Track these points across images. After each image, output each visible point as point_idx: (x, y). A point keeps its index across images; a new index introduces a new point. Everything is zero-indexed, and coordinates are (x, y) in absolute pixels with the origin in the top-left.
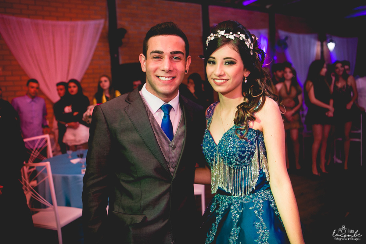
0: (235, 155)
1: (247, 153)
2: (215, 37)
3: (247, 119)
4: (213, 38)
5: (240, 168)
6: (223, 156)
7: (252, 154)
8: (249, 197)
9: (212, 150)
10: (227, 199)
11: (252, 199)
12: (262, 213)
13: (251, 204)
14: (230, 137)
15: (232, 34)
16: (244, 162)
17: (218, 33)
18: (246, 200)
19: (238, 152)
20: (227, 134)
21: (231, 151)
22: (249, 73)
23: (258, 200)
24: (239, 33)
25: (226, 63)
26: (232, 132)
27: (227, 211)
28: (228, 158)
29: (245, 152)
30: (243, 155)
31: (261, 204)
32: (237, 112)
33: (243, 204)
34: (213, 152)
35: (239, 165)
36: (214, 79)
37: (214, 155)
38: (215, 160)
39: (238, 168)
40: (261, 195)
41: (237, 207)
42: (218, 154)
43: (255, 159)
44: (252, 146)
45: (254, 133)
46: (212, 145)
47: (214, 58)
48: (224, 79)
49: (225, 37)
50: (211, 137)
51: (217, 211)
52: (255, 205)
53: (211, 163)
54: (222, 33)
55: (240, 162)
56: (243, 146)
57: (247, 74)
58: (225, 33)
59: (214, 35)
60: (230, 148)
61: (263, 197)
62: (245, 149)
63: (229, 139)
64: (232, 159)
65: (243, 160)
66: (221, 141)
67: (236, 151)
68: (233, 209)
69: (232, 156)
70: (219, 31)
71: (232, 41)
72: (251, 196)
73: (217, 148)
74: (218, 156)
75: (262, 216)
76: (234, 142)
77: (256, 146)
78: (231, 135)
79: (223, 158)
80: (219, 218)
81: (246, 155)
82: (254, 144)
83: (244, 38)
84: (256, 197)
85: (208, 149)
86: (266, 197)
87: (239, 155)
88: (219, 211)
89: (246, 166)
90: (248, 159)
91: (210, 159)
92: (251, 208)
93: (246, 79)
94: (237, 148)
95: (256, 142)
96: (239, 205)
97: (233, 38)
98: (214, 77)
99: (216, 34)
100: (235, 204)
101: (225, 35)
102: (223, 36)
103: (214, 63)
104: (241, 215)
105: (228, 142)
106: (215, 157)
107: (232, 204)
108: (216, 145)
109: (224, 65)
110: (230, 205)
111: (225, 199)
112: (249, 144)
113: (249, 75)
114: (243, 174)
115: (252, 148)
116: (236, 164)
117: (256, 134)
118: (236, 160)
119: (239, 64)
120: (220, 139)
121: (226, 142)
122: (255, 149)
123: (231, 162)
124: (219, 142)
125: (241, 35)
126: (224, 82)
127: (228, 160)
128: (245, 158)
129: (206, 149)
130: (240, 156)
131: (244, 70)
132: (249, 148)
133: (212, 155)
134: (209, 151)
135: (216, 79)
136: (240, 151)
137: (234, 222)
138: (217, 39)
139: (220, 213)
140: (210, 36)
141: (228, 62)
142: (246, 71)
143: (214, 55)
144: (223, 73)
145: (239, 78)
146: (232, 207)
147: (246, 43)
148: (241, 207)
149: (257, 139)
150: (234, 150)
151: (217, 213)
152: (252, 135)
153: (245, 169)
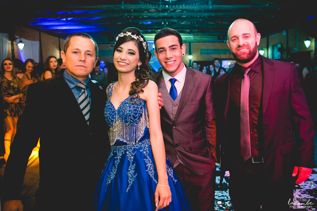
0: (130, 116)
1: (138, 115)
2: (124, 35)
3: (138, 92)
4: (122, 36)
5: (133, 125)
6: (121, 117)
7: (141, 115)
8: (138, 144)
9: (113, 114)
10: (122, 148)
11: (141, 145)
12: (148, 153)
13: (141, 148)
14: (127, 104)
15: (136, 36)
16: (136, 121)
17: (126, 33)
18: (137, 146)
19: (133, 114)
20: (124, 102)
21: (127, 113)
22: (141, 64)
23: (145, 145)
24: (140, 36)
25: (129, 53)
26: (128, 101)
27: (124, 156)
28: (125, 118)
29: (137, 114)
30: (136, 116)
31: (147, 147)
32: (131, 87)
33: (135, 149)
34: (113, 115)
35: (132, 123)
36: (118, 62)
37: (114, 117)
38: (115, 120)
39: (131, 125)
40: (146, 142)
41: (131, 152)
42: (117, 117)
43: (143, 119)
44: (141, 110)
45: (142, 101)
46: (113, 110)
47: (122, 48)
48: (125, 63)
49: (131, 37)
50: (112, 105)
51: (116, 158)
52: (143, 148)
53: (111, 123)
54: (129, 34)
55: (133, 120)
56: (135, 110)
58: (131, 34)
59: (124, 34)
60: (127, 111)
61: (148, 144)
62: (137, 112)
63: (126, 105)
64: (128, 119)
65: (135, 120)
66: (120, 108)
67: (132, 113)
68: (128, 154)
69: (128, 116)
70: (127, 32)
71: (135, 40)
72: (140, 143)
73: (117, 112)
74: (117, 118)
75: (148, 155)
76: (130, 107)
77: (144, 110)
78: (127, 103)
79: (121, 118)
80: (117, 162)
81: (137, 116)
82: (143, 109)
83: (143, 40)
84: (143, 143)
85: (110, 113)
86: (149, 143)
87: (133, 115)
88: (117, 157)
89: (136, 124)
90: (139, 119)
91: (111, 120)
92: (141, 151)
93: (139, 67)
94: (132, 111)
95: (143, 108)
96: (132, 150)
97: (136, 39)
98: (119, 60)
99: (125, 33)
100: (129, 150)
101: (131, 35)
102: (130, 36)
103: (121, 51)
104: (135, 156)
105: (126, 107)
106: (115, 119)
107: (127, 151)
108: (116, 110)
109: (128, 54)
110: (125, 151)
111: (121, 148)
112: (139, 109)
113: (141, 65)
114: (135, 129)
115: (141, 111)
116: (131, 122)
117: (144, 102)
118: (131, 119)
119: (137, 56)
120: (119, 106)
121: (124, 107)
122: (143, 112)
123: (127, 121)
124: (118, 108)
125: (141, 38)
126: (125, 65)
127: (125, 119)
128: (136, 118)
129: (108, 113)
130: (134, 117)
131: (139, 61)
132: (139, 111)
133: (113, 118)
134: (110, 115)
135: (120, 62)
136: (134, 113)
137: (130, 162)
138: (125, 37)
139: (118, 158)
140: (121, 34)
141: (130, 53)
142: (140, 62)
143: (121, 46)
144: (126, 59)
145: (134, 65)
146: (127, 153)
147: (143, 44)
148: (134, 151)
149: (144, 106)
150: (130, 113)
151: (116, 159)
152: (142, 103)
153: (136, 126)
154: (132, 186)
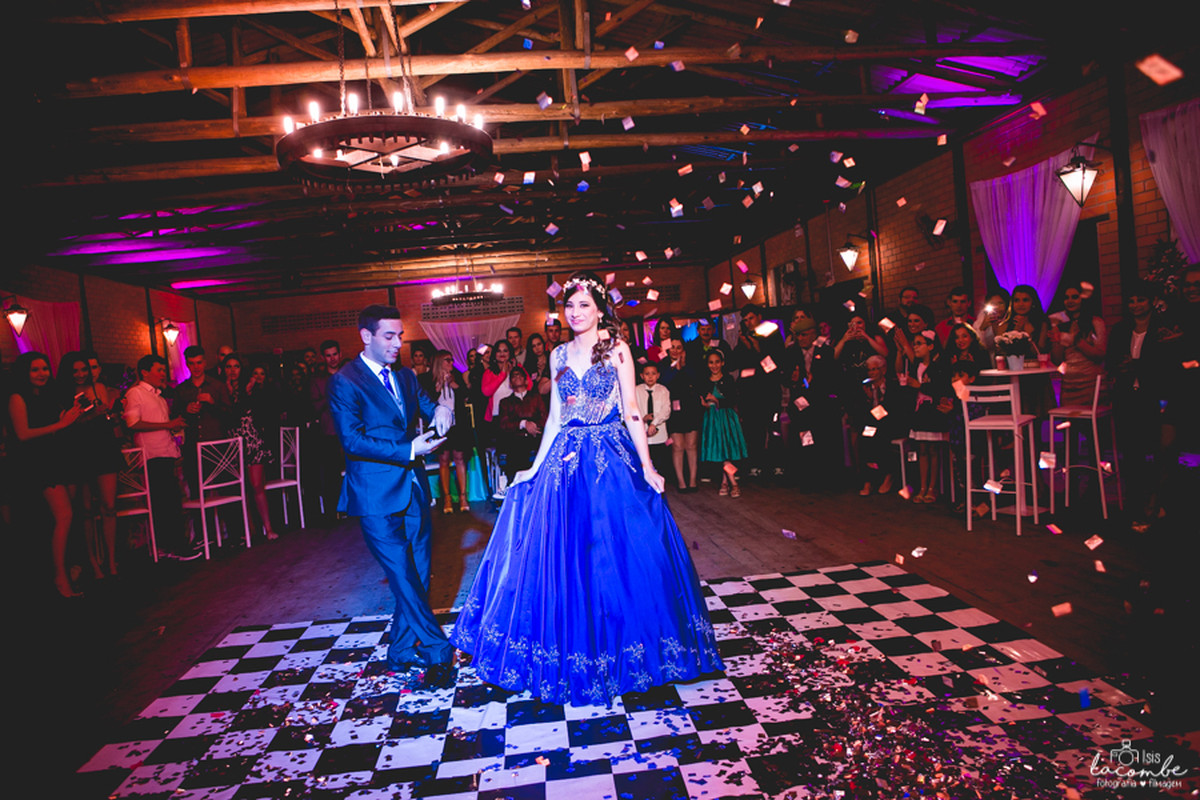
0: (600, 388)
2: (571, 284)
3: (602, 358)
4: (569, 286)
9: (575, 385)
10: (584, 430)
15: (586, 282)
16: (606, 395)
17: (573, 281)
24: (591, 281)
25: (582, 306)
27: (587, 440)
33: (602, 432)
34: (575, 387)
37: (577, 389)
38: (577, 393)
42: (581, 389)
46: (575, 380)
47: (571, 302)
48: (580, 320)
49: (580, 284)
50: (573, 373)
54: (577, 281)
57: (601, 315)
58: (579, 281)
64: (597, 392)
66: (584, 378)
69: (598, 389)
71: (585, 288)
73: (580, 383)
83: (596, 285)
85: (570, 384)
91: (572, 393)
93: (600, 318)
95: (615, 379)
97: (587, 285)
98: (573, 319)
99: (571, 282)
102: (578, 284)
103: (572, 306)
106: (577, 391)
108: (579, 380)
109: (580, 308)
111: (581, 430)
113: (603, 316)
117: (611, 370)
119: (594, 307)
124: (582, 378)
125: (593, 282)
127: (593, 393)
129: (567, 384)
130: (605, 390)
131: (598, 312)
133: (574, 390)
134: (571, 386)
138: (572, 286)
140: (567, 284)
141: (584, 305)
142: (600, 312)
143: (570, 299)
144: (579, 315)
145: (592, 319)
147: (598, 289)
154: (603, 475)
